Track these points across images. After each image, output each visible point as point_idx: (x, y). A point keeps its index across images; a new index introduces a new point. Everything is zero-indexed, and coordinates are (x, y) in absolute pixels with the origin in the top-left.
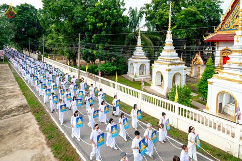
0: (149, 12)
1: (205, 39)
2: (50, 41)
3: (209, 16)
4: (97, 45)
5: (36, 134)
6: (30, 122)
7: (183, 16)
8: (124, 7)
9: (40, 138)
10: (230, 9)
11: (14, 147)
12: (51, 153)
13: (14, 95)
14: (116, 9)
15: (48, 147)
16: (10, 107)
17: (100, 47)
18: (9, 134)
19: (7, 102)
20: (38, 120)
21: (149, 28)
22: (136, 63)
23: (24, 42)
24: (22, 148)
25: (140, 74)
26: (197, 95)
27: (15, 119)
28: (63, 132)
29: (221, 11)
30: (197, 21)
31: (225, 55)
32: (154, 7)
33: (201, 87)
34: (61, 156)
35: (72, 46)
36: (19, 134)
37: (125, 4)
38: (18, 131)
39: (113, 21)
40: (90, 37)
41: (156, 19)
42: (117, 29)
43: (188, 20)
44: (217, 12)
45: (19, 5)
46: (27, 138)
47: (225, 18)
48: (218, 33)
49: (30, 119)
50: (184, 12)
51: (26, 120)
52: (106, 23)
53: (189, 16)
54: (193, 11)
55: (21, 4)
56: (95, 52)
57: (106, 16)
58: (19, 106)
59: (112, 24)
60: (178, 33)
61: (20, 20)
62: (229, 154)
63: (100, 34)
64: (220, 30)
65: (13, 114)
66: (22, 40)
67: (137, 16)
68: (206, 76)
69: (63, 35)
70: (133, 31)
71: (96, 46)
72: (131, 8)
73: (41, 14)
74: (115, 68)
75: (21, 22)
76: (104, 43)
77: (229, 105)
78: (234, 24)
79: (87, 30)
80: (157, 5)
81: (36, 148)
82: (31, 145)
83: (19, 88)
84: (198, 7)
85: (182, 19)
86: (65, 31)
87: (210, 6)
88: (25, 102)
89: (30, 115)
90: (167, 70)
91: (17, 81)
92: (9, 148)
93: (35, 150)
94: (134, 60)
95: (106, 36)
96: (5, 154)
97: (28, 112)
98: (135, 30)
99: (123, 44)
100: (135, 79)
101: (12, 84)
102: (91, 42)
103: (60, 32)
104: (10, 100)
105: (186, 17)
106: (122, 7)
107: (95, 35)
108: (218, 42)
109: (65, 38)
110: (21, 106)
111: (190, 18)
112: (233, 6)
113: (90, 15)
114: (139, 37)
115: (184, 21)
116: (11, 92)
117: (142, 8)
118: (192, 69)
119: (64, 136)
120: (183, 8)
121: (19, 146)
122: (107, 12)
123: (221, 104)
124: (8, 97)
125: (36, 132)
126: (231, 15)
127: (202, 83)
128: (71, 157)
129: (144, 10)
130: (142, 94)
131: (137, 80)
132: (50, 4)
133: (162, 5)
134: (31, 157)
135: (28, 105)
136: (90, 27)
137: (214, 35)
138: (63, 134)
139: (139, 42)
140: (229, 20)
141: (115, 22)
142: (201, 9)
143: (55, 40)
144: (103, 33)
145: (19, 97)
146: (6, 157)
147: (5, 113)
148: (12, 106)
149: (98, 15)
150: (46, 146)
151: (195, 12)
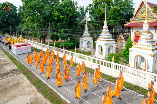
0: (91, 9)
1: (125, 25)
2: (25, 28)
3: (127, 12)
4: (60, 29)
5: (29, 86)
6: (23, 79)
7: (112, 12)
8: (77, 6)
9: (32, 88)
10: (139, 8)
11: (16, 95)
12: (42, 96)
13: (7, 64)
14: (72, 7)
15: (39, 92)
16: (6, 71)
17: (62, 31)
18: (10, 87)
19: (3, 68)
20: (28, 77)
21: (91, 19)
22: (85, 40)
23: (6, 28)
24: (22, 95)
25: (87, 48)
26: (122, 58)
27: (12, 78)
28: (46, 83)
29: (134, 9)
30: (120, 15)
31: (137, 35)
32: (94, 6)
33: (125, 54)
34: (49, 97)
35: (43, 31)
36: (18, 87)
37: (77, 4)
38: (16, 85)
39: (71, 14)
40: (56, 25)
41: (96, 13)
42: (73, 19)
43: (115, 14)
44: (131, 9)
46: (23, 89)
47: (136, 13)
48: (132, 22)
49: (22, 77)
50: (112, 10)
51: (20, 78)
52: (66, 16)
53: (116, 12)
54: (118, 8)
55: (4, 3)
56: (59, 34)
57: (66, 11)
58: (12, 70)
59: (69, 16)
60: (109, 22)
61: (4, 13)
62: (143, 89)
63: (62, 22)
64: (133, 20)
65: (10, 75)
66: (4, 27)
67: (84, 11)
68: (128, 47)
69: (37, 24)
70: (82, 21)
71: (60, 31)
72: (80, 6)
73: (21, 10)
74: (72, 44)
75: (4, 15)
76: (65, 28)
77: (141, 63)
78: (141, 17)
79: (54, 20)
80: (96, 5)
81: (32, 94)
82: (27, 92)
83: (9, 59)
84: (121, 6)
85: (111, 14)
86: (38, 21)
87: (127, 6)
88: (16, 67)
89: (21, 75)
90: (105, 44)
91: (6, 54)
92: (13, 95)
93: (31, 95)
94: (83, 39)
95: (66, 24)
96: (12, 99)
97: (20, 73)
98: (83, 20)
99: (77, 29)
100: (85, 50)
101: (3, 57)
102: (56, 28)
103: (34, 22)
104: (5, 67)
105: (114, 12)
106: (75, 6)
107: (59, 24)
108: (132, 27)
109: (38, 26)
110: (14, 70)
111: (116, 13)
112: (141, 6)
113: (56, 11)
114: (86, 24)
115: (113, 14)
116: (4, 62)
117: (87, 7)
118: (118, 44)
119: (48, 86)
120: (112, 7)
121: (20, 93)
122: (67, 9)
123: (137, 62)
124: (3, 65)
125: (29, 85)
126: (140, 11)
127: (125, 51)
128: (55, 97)
129: (89, 8)
130: (92, 59)
131: (86, 51)
132: (29, 3)
133: (99, 5)
134: (29, 99)
135: (19, 69)
136: (56, 18)
137: (130, 23)
138: (47, 84)
139: (86, 28)
140: (138, 14)
141: (72, 15)
142: (122, 7)
143: (30, 27)
144: (64, 22)
145: (11, 64)
146: (13, 100)
147: (4, 75)
148: (8, 70)
149: (60, 11)
150: (37, 93)
151: (119, 9)
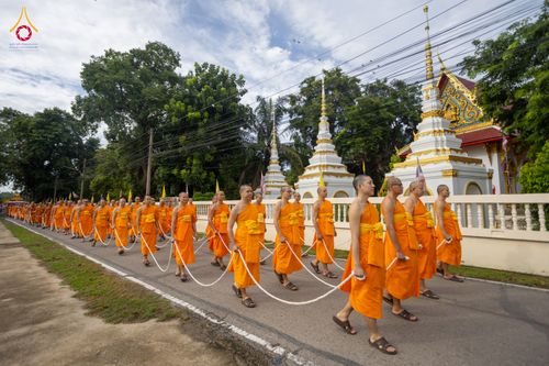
8: (244, 88)
17: (195, 162)
22: (268, 192)
32: (305, 101)
37: (244, 82)
39: (220, 106)
43: (366, 118)
45: (42, 111)
55: (46, 110)
67: (273, 112)
70: (265, 143)
75: (42, 143)
76: (203, 154)
80: (310, 99)
85: (353, 116)
106: (238, 88)
107: (184, 137)
111: (370, 115)
122: (208, 91)
136: (175, 120)
139: (275, 155)
141: (224, 109)
